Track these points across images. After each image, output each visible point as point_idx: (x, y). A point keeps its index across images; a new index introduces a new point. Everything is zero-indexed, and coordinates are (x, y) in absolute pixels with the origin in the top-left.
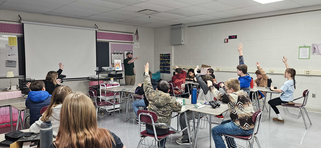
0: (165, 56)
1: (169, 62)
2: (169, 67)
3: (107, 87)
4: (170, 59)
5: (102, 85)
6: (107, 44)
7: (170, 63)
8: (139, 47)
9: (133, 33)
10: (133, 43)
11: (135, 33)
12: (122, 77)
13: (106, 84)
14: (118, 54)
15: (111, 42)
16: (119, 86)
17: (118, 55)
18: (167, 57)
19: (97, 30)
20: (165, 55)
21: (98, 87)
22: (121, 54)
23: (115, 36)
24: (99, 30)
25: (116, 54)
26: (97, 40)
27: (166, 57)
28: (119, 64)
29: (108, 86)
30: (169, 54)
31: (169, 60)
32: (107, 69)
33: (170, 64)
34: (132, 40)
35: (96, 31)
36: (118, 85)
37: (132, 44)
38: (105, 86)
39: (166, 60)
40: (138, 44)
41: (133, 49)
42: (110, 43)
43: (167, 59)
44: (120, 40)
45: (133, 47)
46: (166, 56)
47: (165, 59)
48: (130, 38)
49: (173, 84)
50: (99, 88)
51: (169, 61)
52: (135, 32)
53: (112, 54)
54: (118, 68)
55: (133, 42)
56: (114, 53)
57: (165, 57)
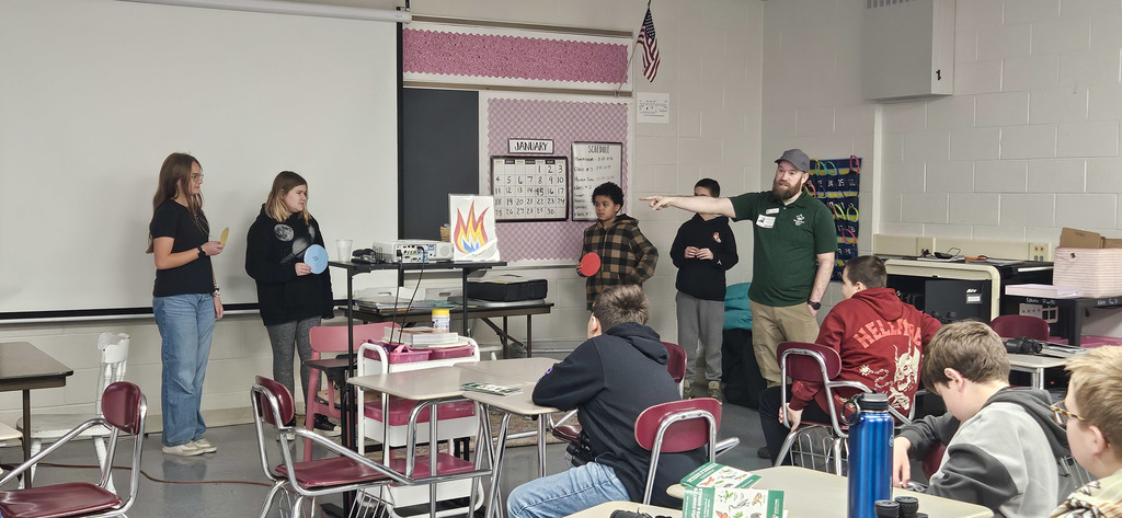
0: (826, 172)
1: (853, 213)
2: (850, 240)
3: (396, 368)
4: (856, 189)
5: (369, 354)
6: (469, 99)
7: (860, 217)
8: (665, 119)
9: (629, 34)
10: (629, 94)
11: (636, 33)
12: (547, 300)
13: (390, 348)
14: (530, 159)
15: (488, 88)
16: (476, 358)
17: (531, 168)
18: (839, 176)
19: (404, 17)
20: (828, 164)
21: (346, 363)
22: (550, 159)
23: (513, 56)
24: (415, 18)
25: (520, 164)
26: (408, 76)
27: (835, 179)
28: (478, 224)
29: (403, 360)
30: (853, 163)
31: (855, 200)
32: (399, 254)
33: (856, 225)
34: (622, 78)
35: (399, 25)
36: (467, 352)
37: (622, 100)
38: (380, 360)
39: (836, 201)
40: (663, 98)
41: (630, 129)
42: (484, 97)
43: (842, 189)
44: (546, 75)
45: (630, 121)
46: (833, 172)
47: (831, 195)
48: (609, 64)
49: (830, 358)
50: (353, 368)
51: (852, 204)
52: (637, 27)
53: (500, 165)
54: (470, 249)
55: (626, 87)
56: (511, 159)
57: (828, 177)
